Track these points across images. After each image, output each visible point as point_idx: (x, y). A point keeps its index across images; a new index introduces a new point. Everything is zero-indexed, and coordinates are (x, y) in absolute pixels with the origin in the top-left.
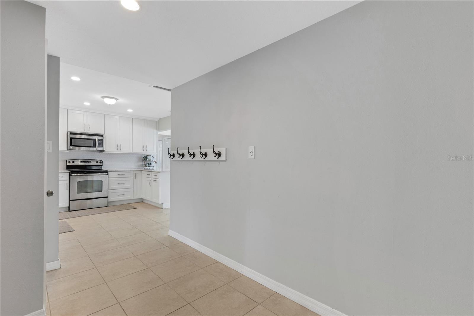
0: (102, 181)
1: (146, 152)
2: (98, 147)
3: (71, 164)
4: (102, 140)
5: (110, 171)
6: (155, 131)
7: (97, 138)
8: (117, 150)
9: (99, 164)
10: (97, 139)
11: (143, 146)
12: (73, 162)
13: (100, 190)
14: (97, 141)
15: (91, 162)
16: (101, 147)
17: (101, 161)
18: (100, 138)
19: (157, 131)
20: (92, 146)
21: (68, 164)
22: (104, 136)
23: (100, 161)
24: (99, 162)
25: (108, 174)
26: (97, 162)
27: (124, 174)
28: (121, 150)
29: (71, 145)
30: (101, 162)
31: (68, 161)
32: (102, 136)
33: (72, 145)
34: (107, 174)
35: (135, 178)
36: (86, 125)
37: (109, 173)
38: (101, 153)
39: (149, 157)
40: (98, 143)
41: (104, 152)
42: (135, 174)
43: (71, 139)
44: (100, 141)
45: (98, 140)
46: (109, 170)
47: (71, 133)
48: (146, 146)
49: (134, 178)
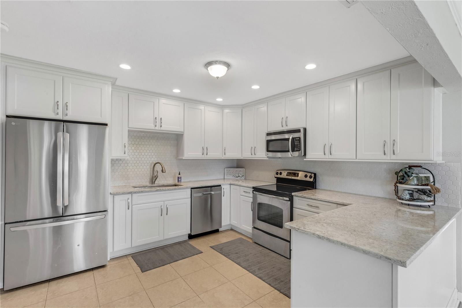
2: (292, 151)
3: (279, 176)
8: (325, 154)
9: (308, 179)
11: (385, 142)
12: (281, 174)
15: (298, 175)
16: (298, 151)
24: (309, 175)
26: (306, 176)
30: (311, 177)
31: (277, 172)
33: (269, 150)
36: (284, 119)
44: (297, 140)
47: (268, 134)
48: (394, 141)
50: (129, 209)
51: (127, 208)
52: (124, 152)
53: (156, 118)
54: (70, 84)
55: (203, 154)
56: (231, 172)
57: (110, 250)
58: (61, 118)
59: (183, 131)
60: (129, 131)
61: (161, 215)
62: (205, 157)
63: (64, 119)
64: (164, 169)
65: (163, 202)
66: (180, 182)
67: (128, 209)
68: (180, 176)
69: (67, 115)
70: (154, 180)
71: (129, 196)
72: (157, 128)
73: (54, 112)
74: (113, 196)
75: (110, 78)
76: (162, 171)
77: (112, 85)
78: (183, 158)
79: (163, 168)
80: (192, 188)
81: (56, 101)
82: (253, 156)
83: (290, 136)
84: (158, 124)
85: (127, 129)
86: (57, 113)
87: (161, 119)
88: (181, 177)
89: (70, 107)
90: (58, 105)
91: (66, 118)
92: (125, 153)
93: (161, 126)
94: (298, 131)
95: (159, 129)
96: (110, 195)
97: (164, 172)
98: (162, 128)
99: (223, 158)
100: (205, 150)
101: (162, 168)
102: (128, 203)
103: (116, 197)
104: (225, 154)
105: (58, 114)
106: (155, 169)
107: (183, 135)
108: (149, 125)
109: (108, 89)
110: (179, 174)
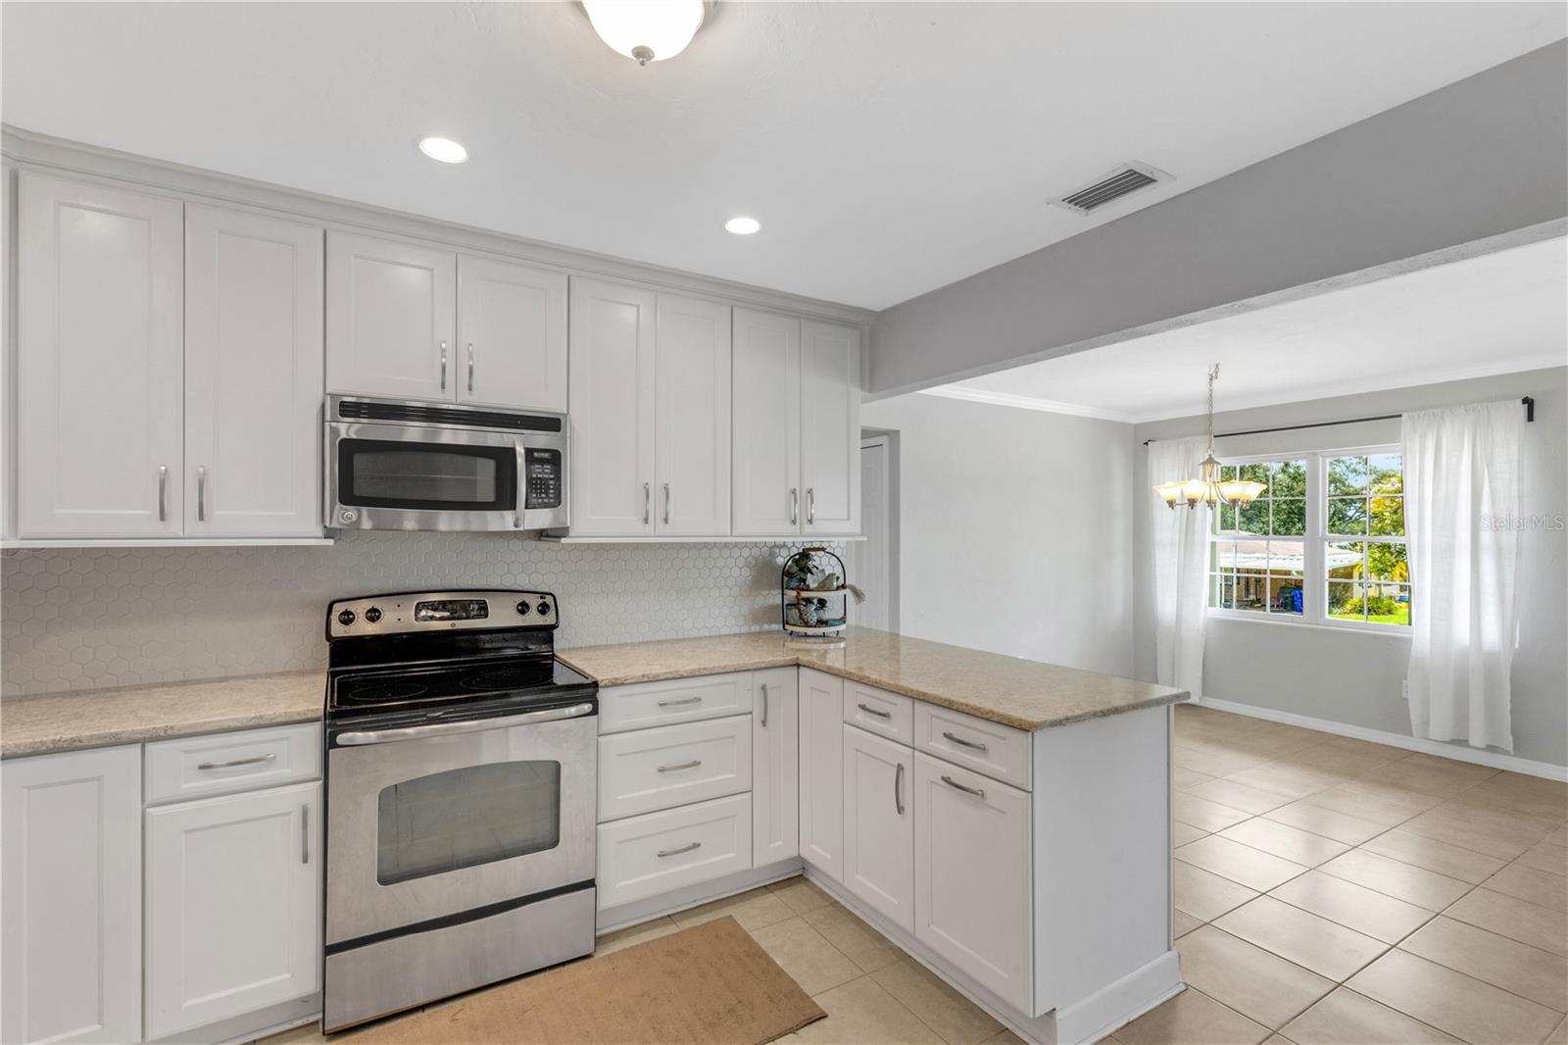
0: (557, 765)
1: (808, 528)
2: (526, 508)
3: (363, 628)
4: (555, 458)
5: (606, 686)
6: (857, 393)
7: (519, 441)
8: (646, 521)
9: (533, 618)
10: (520, 451)
11: (794, 492)
12: (373, 615)
13: (544, 829)
14: (521, 461)
15: (483, 610)
16: (546, 506)
17: (549, 600)
18: (541, 439)
19: (863, 394)
20: (491, 497)
21: (339, 630)
22: (566, 425)
23: (543, 594)
24: (534, 602)
25: (595, 712)
26: (523, 608)
27: (695, 693)
28: (666, 520)
29: (348, 494)
30: (543, 609)
31: (339, 608)
32: (552, 424)
33: (357, 492)
34: (587, 707)
35: (764, 723)
36: (450, 354)
37: (603, 695)
38: (543, 545)
39: (818, 560)
40: (530, 481)
41: (563, 540)
42: (764, 688)
43: (349, 449)
44: (542, 461)
45: (529, 452)
46: (599, 677)
47: (350, 409)
48: (810, 492)
49: (758, 717)
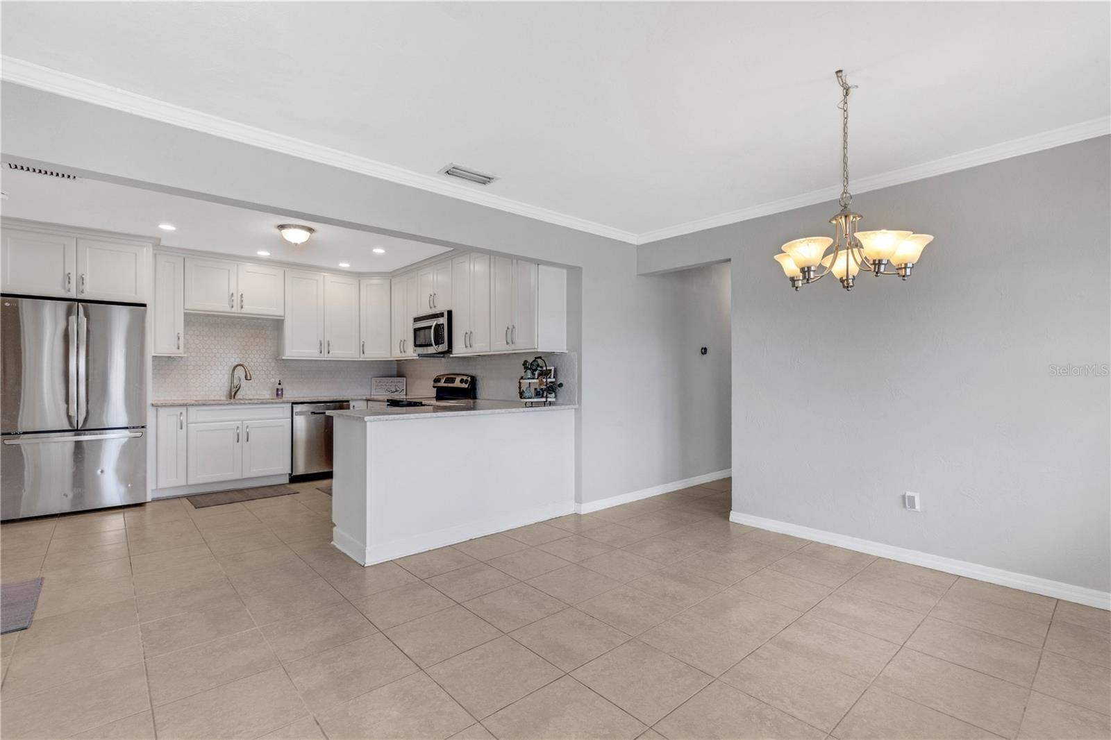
47: (416, 320)
50: (183, 427)
51: (179, 427)
52: (176, 346)
53: (232, 294)
54: (88, 249)
55: (321, 352)
56: (384, 384)
57: (151, 486)
58: (75, 297)
59: (282, 314)
60: (185, 314)
61: (238, 441)
62: (325, 357)
63: (78, 298)
64: (248, 375)
65: (240, 422)
66: (280, 397)
67: (181, 428)
68: (280, 387)
69: (82, 292)
70: (233, 393)
71: (183, 410)
72: (234, 310)
73: (64, 288)
74: (155, 408)
75: (150, 238)
76: (246, 377)
77: (153, 246)
78: (284, 358)
79: (248, 373)
80: (293, 403)
81: (66, 273)
82: (403, 355)
83: (433, 323)
84: (236, 303)
85: (182, 312)
86: (67, 289)
87: (242, 295)
88: (282, 389)
89: (87, 281)
90: (69, 278)
91: (80, 297)
92: (178, 348)
93: (242, 307)
94: (442, 315)
95: (239, 311)
96: (151, 407)
97: (249, 378)
98: (243, 311)
99: (361, 359)
100: (324, 346)
101: (246, 372)
102: (181, 422)
103: (161, 410)
104: (363, 353)
105: (69, 290)
106: (236, 376)
107: (283, 320)
108: (220, 305)
109: (147, 253)
110: (280, 384)
